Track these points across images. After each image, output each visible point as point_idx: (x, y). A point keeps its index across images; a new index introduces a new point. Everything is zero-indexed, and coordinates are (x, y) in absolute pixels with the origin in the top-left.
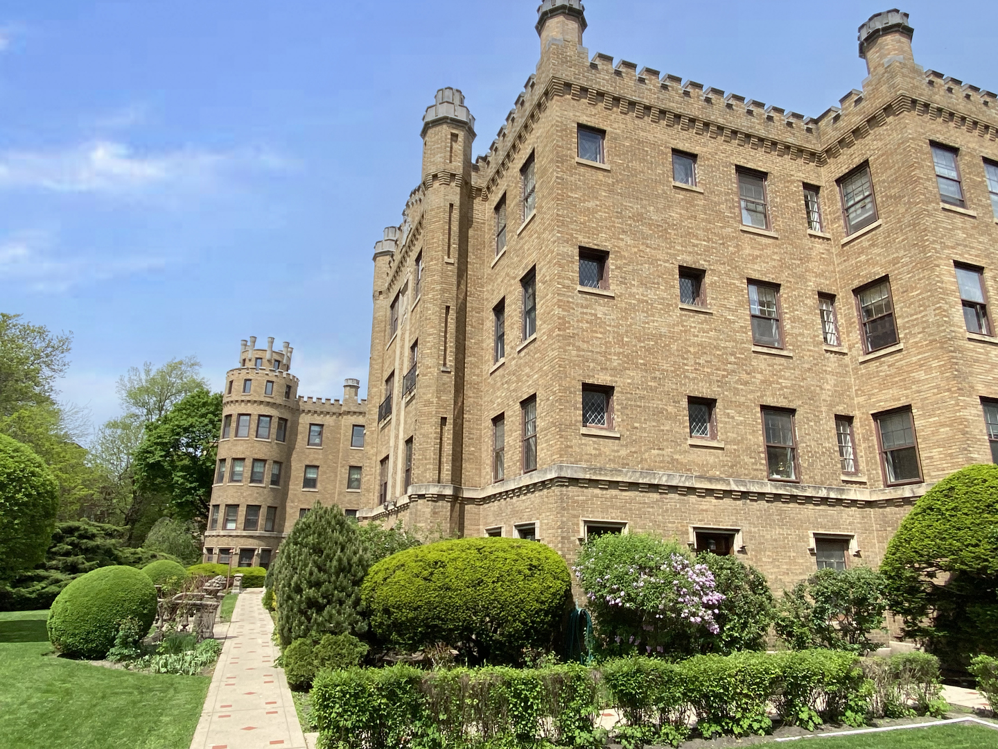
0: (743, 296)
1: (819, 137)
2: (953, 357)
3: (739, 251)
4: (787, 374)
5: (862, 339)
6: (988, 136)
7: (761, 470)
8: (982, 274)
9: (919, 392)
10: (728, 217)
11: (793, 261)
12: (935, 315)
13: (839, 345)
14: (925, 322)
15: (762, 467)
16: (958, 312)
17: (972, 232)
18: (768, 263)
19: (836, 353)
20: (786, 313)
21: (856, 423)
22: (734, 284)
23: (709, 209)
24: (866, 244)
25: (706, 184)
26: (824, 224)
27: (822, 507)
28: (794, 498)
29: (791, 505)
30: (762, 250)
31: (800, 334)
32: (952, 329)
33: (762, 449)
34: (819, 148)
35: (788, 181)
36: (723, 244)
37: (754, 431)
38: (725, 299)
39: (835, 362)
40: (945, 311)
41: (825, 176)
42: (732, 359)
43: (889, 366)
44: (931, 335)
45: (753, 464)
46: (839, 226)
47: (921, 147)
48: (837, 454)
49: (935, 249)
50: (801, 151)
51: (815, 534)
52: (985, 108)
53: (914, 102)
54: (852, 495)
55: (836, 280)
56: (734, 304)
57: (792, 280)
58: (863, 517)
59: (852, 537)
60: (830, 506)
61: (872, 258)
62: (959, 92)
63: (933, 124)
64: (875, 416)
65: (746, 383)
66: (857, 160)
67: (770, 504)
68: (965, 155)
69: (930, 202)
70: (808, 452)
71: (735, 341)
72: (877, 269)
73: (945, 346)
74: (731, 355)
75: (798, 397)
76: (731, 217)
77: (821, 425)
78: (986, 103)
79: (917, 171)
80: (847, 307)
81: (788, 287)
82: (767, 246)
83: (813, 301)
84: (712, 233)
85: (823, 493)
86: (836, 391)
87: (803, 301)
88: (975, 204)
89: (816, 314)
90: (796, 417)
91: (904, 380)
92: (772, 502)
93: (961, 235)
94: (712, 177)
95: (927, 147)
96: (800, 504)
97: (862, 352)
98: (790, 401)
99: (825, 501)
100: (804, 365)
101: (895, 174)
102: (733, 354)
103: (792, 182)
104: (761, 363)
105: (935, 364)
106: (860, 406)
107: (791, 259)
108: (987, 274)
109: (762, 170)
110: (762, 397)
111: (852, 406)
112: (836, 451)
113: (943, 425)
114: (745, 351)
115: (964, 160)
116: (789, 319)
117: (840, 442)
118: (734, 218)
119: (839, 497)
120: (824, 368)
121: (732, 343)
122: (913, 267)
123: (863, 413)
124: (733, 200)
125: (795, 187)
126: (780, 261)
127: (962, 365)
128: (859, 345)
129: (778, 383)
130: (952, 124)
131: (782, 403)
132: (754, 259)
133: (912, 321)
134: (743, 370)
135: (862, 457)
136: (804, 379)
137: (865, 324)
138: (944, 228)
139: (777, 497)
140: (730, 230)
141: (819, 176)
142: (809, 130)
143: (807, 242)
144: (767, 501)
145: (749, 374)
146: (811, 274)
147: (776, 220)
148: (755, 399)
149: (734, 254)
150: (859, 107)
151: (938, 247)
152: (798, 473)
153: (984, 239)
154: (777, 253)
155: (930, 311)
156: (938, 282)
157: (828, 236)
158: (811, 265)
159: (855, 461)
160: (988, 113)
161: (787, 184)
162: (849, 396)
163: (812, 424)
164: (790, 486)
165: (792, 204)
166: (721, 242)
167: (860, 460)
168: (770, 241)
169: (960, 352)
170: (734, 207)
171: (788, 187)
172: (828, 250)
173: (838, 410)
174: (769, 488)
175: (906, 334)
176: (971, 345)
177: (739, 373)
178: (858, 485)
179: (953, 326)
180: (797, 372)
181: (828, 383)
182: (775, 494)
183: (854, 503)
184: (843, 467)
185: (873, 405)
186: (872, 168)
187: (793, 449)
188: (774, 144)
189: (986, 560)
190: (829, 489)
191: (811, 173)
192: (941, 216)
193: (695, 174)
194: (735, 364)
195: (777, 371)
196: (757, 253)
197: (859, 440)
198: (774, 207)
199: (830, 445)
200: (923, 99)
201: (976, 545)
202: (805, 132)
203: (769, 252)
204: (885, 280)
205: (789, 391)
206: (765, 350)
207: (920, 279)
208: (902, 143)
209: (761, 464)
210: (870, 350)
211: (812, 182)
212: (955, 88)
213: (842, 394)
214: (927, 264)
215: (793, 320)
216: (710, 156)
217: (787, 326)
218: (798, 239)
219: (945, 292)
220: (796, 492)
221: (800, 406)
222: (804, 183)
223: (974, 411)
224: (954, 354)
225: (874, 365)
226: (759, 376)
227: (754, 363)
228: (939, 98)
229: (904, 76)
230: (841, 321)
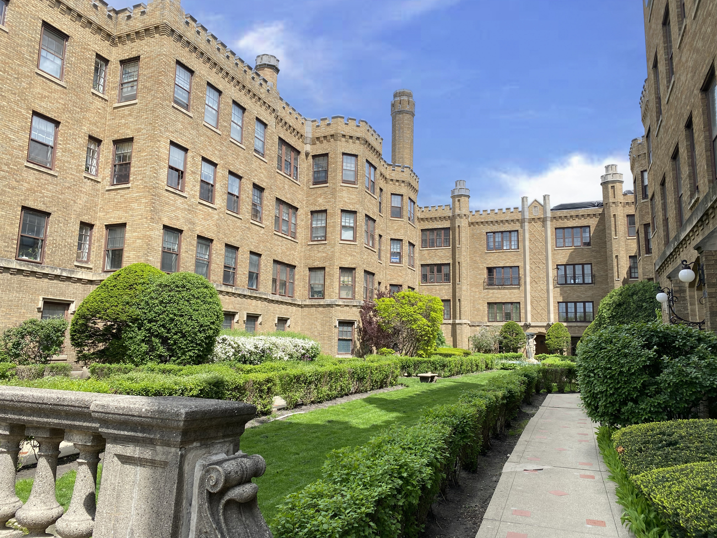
0: (26, 123)
1: (116, 24)
2: (153, 199)
3: (30, 88)
4: (50, 188)
5: (111, 175)
6: (215, 70)
7: (11, 252)
8: (186, 153)
9: (132, 216)
10: (27, 59)
11: (74, 108)
12: (150, 171)
13: (97, 175)
14: (144, 173)
15: (12, 250)
16: (164, 173)
17: (188, 126)
18: (54, 104)
19: (92, 180)
20: (60, 144)
21: (95, 229)
22: (21, 112)
23: (11, 47)
24: (127, 113)
25: (12, 26)
26: (106, 89)
27: (55, 281)
28: (33, 273)
29: (30, 278)
30: (51, 93)
31: (67, 162)
32: (158, 182)
33: (16, 237)
34: (115, 33)
35: (85, 49)
36: (18, 78)
37: (12, 223)
38: (10, 121)
39: (89, 186)
40: (155, 170)
41: (115, 54)
42: (6, 168)
43: (121, 196)
44: (145, 182)
45: (5, 246)
46: (115, 94)
47: (170, 62)
48: (76, 248)
49: (160, 130)
50: (100, 29)
51: (43, 298)
52: (217, 52)
53: (173, 31)
54: (79, 276)
55: (105, 130)
56: (17, 127)
57: (71, 122)
58: (84, 290)
59: (73, 302)
60: (61, 281)
61: (127, 123)
62: (204, 36)
63: (182, 50)
64: (107, 227)
65: (13, 188)
66: (134, 53)
67: (13, 276)
68: (197, 77)
69: (166, 100)
70: (53, 243)
71: (11, 155)
72: (129, 131)
73: (151, 191)
74: (6, 165)
75: (55, 205)
76: (30, 60)
77: (69, 227)
78: (219, 49)
79: (163, 77)
80: (107, 151)
81: (66, 126)
82: (55, 91)
83: (83, 140)
84: (9, 66)
85: (58, 272)
86: (85, 206)
87: (76, 139)
88: (194, 109)
89: (83, 150)
90: (50, 218)
91: (126, 207)
92: (15, 274)
93: (180, 126)
94: (19, 23)
95: (173, 64)
96: (37, 277)
97: (109, 184)
98: (47, 207)
99: (57, 277)
100: (65, 184)
101: (151, 73)
102: (7, 164)
103: (89, 50)
104: (31, 176)
105: (144, 201)
106: (100, 219)
107: (74, 106)
108: (189, 154)
109: (65, 32)
110: (25, 200)
111: (95, 218)
112: (75, 246)
113: (139, 238)
114: (19, 164)
115: (196, 79)
116: (61, 149)
117: (80, 239)
118: (32, 61)
119: (69, 276)
120: (80, 189)
121: (8, 156)
122: (147, 138)
123: (101, 224)
124: (34, 47)
125: (89, 54)
126: (64, 105)
127: (158, 204)
128: (108, 179)
129: (41, 193)
130: (194, 55)
131: (41, 207)
132: (42, 97)
133: (139, 171)
134: (13, 178)
135: (93, 251)
136: (62, 193)
137: (115, 166)
138: (170, 118)
139: (20, 272)
140: (26, 69)
141: (110, 53)
142: (109, 16)
143: (90, 98)
144: (11, 274)
145: (18, 182)
146: (86, 121)
147: (68, 74)
148: (18, 201)
149: (26, 89)
150: (142, 17)
151: (163, 129)
152: (42, 257)
153: (194, 132)
154: (62, 98)
155: (148, 168)
156: (156, 151)
157: (106, 98)
158: (88, 115)
159: (89, 254)
160: (218, 55)
161: (83, 50)
162: (94, 211)
163: (61, 225)
164: (33, 265)
165: (83, 66)
166: (16, 76)
167: (92, 253)
168: (59, 88)
169: (159, 197)
170: (34, 53)
171: (83, 52)
172: (104, 108)
173: (84, 219)
174: (15, 265)
175: (134, 178)
176: (167, 194)
177: (9, 179)
178: (86, 269)
179: (158, 180)
180: (59, 188)
181: (80, 199)
182: (18, 270)
183: (80, 280)
184: (78, 257)
185: (107, 220)
186: (142, 63)
187: (42, 240)
188: (80, 16)
189: (118, 314)
190: (63, 270)
191: (105, 49)
192: (170, 111)
193: (5, 14)
194: (7, 172)
195: (42, 184)
196: (47, 94)
197: (94, 240)
198: (69, 63)
199: (72, 241)
200: (179, 32)
201: (117, 306)
202: (106, 17)
203: (56, 96)
204: (131, 140)
205: (48, 199)
206: (36, 167)
207: (148, 146)
208: (159, 55)
209: (12, 247)
210: (115, 183)
211: (103, 56)
212: (202, 32)
213: (90, 209)
214: (153, 138)
215: (64, 150)
216: (21, 5)
217: (59, 154)
218: (83, 93)
219: (159, 158)
220: (35, 269)
221: (55, 211)
222: (97, 54)
223: (157, 233)
224: (154, 197)
225: (113, 193)
226: (26, 185)
227: (25, 174)
228: (190, 34)
229: (170, 11)
230: (102, 159)
